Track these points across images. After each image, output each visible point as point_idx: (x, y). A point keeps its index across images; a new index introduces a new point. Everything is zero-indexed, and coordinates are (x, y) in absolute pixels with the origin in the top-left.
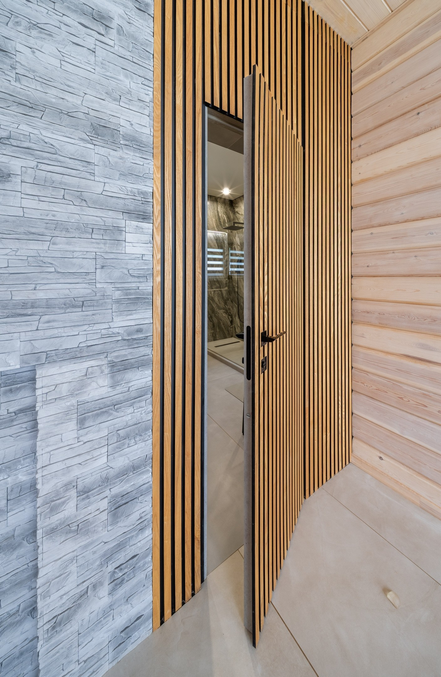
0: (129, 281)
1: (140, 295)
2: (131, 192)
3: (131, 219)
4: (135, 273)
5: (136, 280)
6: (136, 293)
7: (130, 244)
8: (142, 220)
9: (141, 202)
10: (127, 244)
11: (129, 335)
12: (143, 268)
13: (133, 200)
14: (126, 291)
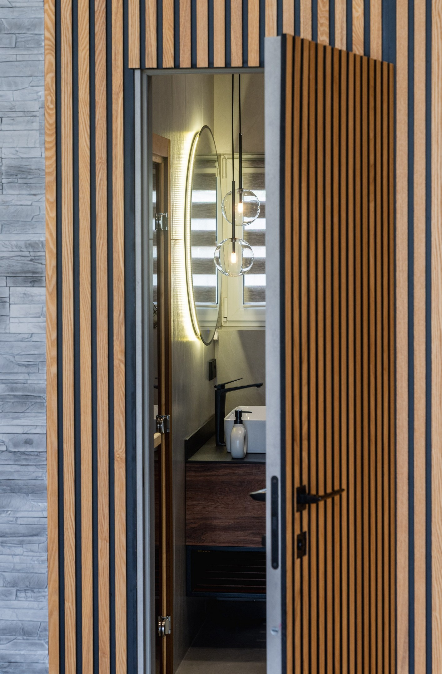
0: (15, 371)
1: (30, 391)
2: (17, 246)
3: (16, 285)
4: (23, 360)
5: (24, 369)
6: (23, 389)
7: (16, 320)
8: (30, 285)
9: (29, 259)
10: (12, 320)
11: (15, 445)
12: (32, 353)
13: (19, 258)
14: (12, 385)
